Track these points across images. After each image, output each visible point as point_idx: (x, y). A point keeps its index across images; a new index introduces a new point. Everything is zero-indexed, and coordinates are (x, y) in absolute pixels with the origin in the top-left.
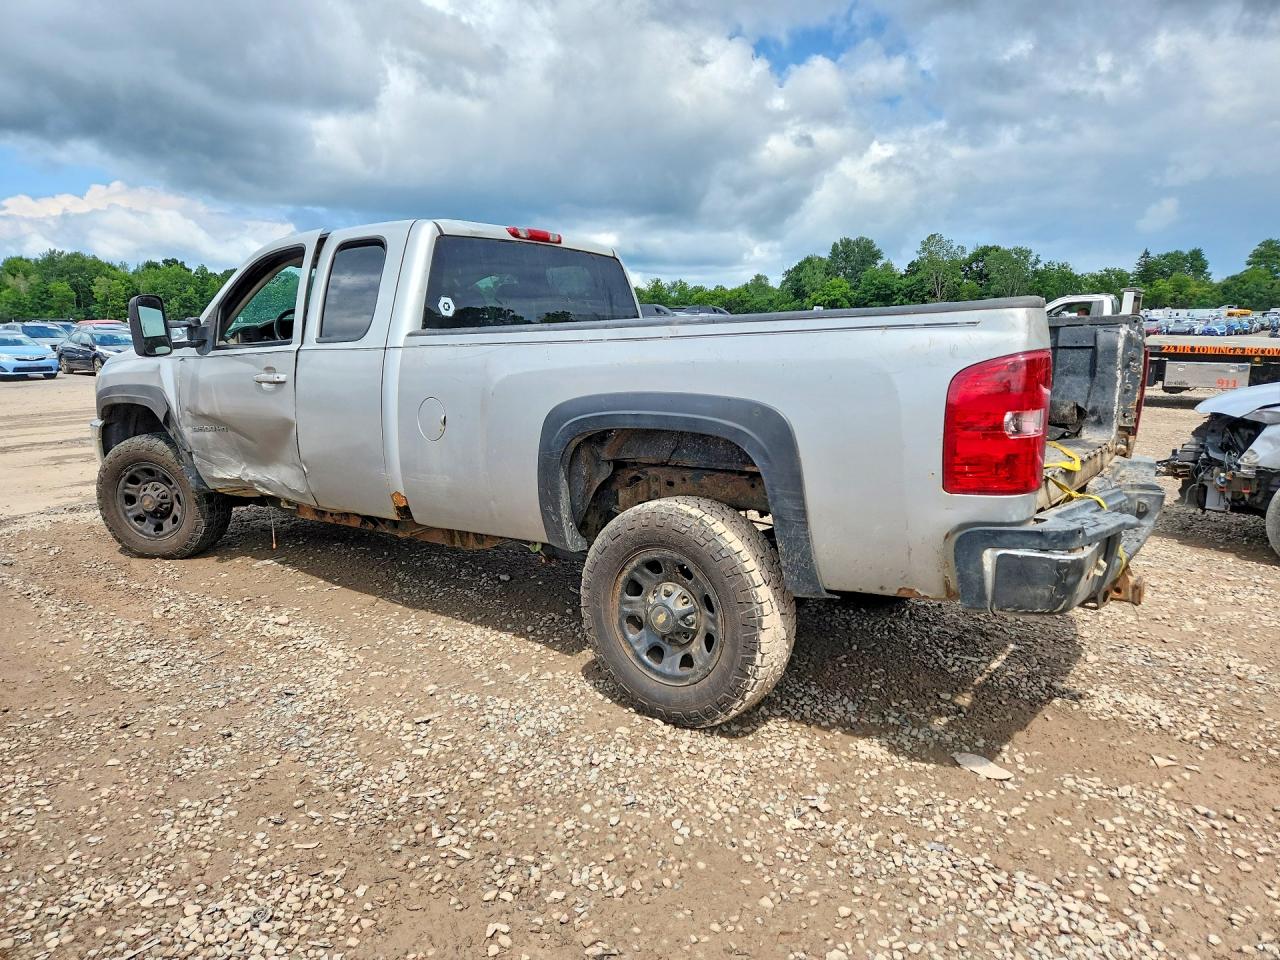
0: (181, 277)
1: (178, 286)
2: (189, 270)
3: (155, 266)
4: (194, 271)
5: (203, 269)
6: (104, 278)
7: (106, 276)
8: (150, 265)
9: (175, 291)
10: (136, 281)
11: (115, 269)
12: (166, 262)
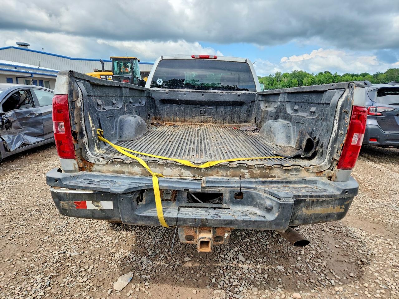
0: (329, 77)
1: (327, 79)
2: (331, 74)
3: (322, 74)
4: (333, 74)
5: (336, 74)
6: (307, 78)
7: (307, 77)
8: (321, 73)
9: (326, 81)
10: (315, 78)
11: (310, 75)
12: (325, 72)
